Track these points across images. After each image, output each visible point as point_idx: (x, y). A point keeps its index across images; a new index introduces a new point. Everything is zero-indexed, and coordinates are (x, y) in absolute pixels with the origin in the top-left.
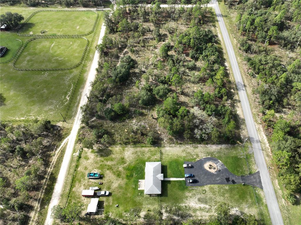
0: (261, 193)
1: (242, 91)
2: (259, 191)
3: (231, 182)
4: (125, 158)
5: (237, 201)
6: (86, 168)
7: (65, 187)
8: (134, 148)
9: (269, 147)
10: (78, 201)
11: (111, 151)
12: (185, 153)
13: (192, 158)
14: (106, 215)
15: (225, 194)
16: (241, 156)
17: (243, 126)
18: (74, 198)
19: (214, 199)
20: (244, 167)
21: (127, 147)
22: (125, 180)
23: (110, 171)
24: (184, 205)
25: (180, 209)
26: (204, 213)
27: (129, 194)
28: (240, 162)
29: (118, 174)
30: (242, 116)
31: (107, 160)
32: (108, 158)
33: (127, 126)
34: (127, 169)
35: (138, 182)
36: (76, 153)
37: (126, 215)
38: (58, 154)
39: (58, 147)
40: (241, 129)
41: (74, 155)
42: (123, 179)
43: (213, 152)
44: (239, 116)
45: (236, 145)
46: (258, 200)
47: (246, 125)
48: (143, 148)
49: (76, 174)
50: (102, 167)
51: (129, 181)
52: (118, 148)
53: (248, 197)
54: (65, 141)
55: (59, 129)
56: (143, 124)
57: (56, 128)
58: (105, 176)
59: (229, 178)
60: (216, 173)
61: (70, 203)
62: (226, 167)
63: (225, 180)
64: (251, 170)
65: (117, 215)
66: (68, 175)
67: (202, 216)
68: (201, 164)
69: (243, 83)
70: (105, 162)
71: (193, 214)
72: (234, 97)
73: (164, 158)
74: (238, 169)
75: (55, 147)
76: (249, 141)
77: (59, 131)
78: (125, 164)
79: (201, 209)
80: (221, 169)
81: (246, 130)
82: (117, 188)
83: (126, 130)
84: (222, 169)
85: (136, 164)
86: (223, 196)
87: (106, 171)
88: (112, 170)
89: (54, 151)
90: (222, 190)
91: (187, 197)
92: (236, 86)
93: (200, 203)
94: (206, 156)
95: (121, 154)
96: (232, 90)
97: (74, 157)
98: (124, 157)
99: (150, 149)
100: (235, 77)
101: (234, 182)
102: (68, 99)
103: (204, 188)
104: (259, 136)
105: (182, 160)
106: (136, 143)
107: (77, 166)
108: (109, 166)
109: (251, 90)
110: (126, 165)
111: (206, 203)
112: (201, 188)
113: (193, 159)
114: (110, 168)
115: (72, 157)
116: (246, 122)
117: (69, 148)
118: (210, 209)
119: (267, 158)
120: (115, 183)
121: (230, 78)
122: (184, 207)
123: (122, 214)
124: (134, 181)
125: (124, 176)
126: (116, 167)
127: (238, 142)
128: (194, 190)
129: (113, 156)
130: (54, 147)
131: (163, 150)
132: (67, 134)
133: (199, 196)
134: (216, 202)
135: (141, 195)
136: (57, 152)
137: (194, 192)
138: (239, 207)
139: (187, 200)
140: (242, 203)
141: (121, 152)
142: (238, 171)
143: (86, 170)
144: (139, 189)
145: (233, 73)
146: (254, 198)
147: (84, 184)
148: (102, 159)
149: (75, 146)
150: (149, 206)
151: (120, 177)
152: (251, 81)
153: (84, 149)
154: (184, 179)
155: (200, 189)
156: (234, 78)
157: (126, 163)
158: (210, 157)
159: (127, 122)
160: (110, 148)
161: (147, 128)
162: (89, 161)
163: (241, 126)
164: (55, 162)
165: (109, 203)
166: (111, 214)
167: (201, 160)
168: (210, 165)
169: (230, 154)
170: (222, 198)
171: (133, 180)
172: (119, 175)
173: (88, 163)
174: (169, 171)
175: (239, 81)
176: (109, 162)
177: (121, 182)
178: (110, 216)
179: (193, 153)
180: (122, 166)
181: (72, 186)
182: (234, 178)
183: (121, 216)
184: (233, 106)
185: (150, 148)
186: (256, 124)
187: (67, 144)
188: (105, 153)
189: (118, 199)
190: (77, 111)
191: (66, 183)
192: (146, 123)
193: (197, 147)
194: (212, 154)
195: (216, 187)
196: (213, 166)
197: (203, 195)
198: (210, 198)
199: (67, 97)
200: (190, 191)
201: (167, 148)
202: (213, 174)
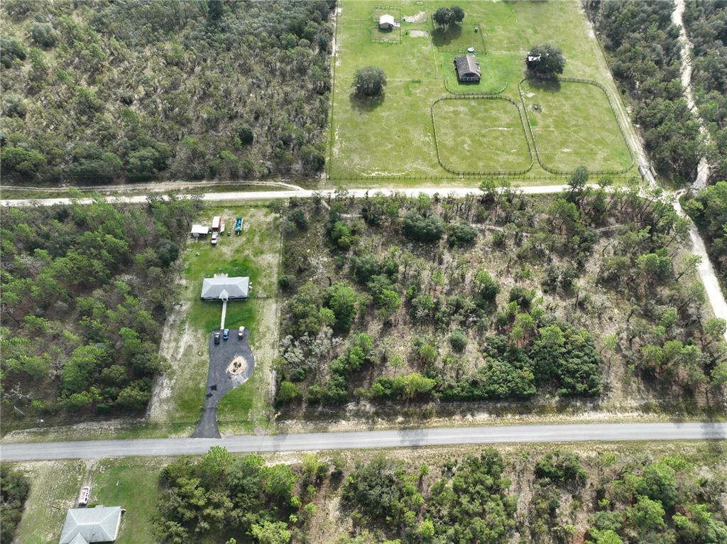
0: (185, 434)
1: (400, 438)
2: (189, 430)
3: (210, 391)
4: (262, 255)
5: (180, 397)
6: (252, 216)
7: (231, 201)
8: (277, 264)
11: (275, 238)
12: (265, 330)
13: (256, 339)
14: (190, 245)
15: (193, 381)
16: (251, 413)
17: (311, 426)
18: (215, 213)
19: (187, 365)
20: (232, 416)
21: (280, 256)
22: (231, 259)
23: (244, 242)
25: (182, 322)
26: (171, 351)
27: (210, 265)
28: (241, 411)
29: (240, 251)
30: (333, 427)
31: (262, 236)
33: (316, 252)
34: (246, 259)
35: (225, 272)
38: (276, 185)
39: (288, 183)
40: (306, 422)
42: (232, 256)
43: (262, 370)
44: (335, 423)
45: (272, 409)
46: (176, 427)
47: (313, 432)
48: (276, 276)
49: (246, 208)
50: (252, 232)
51: (228, 263)
52: (279, 245)
53: (183, 414)
54: (296, 187)
55: (316, 177)
56: (321, 271)
57: (319, 173)
58: (239, 237)
59: (216, 390)
60: (227, 372)
61: (210, 210)
62: (235, 387)
63: (213, 384)
64: (224, 426)
66: (246, 201)
67: (167, 348)
68: (242, 352)
69: (421, 443)
70: (259, 234)
72: (383, 419)
73: (259, 302)
74: (229, 406)
75: (287, 180)
76: (279, 433)
77: (313, 178)
79: (178, 347)
80: (233, 380)
81: (303, 431)
82: (221, 251)
83: (309, 251)
84: (231, 383)
86: (190, 379)
87: (246, 237)
88: (246, 244)
89: (282, 180)
90: (199, 378)
91: (196, 331)
92: (412, 428)
93: (186, 347)
94: (257, 361)
95: (270, 250)
96: (400, 419)
98: (264, 253)
99: (274, 283)
100: (440, 430)
101: (209, 396)
102: (374, 174)
103: (205, 354)
104: (288, 453)
105: (254, 326)
106: (286, 266)
107: (256, 207)
108: (253, 239)
109: (405, 459)
110: (252, 257)
111: (185, 355)
112: (207, 350)
113: (253, 342)
114: (248, 241)
116: (319, 435)
117: (284, 194)
118: (176, 359)
120: (228, 249)
121: (436, 419)
122: (184, 328)
124: (226, 269)
125: (236, 258)
126: (249, 247)
127: (279, 414)
128: (205, 340)
129: (267, 242)
131: (270, 301)
132: (307, 187)
133: (195, 346)
134: (183, 368)
136: (280, 183)
137: (202, 340)
138: (172, 397)
139: (193, 331)
140: (175, 403)
141: (273, 249)
142: (225, 405)
144: (215, 275)
145: (453, 426)
148: (264, 230)
149: (288, 198)
150: (192, 288)
151: (234, 253)
152: (434, 465)
154: (222, 328)
155: (206, 348)
156: (436, 427)
157: (254, 256)
158: (255, 366)
159: (324, 250)
160: (279, 236)
161: (313, 277)
162: (262, 217)
164: (265, 185)
165: (204, 246)
167: (251, 352)
168: (240, 365)
169: (257, 397)
170: (188, 376)
171: (229, 267)
172: (237, 251)
173: (260, 217)
174: (236, 309)
175: (429, 437)
176: (258, 238)
178: (187, 249)
179: (263, 341)
180: (250, 254)
181: (230, 208)
182: (215, 397)
183: (185, 260)
184: (358, 414)
186: (315, 452)
187: (291, 190)
189: (206, 254)
191: (236, 200)
192: (322, 275)
193: (273, 348)
194: (260, 369)
195: (206, 370)
196: (239, 369)
197: (196, 352)
198: (190, 361)
199: (377, 173)
200: (204, 335)
201: (274, 306)
202: (225, 369)
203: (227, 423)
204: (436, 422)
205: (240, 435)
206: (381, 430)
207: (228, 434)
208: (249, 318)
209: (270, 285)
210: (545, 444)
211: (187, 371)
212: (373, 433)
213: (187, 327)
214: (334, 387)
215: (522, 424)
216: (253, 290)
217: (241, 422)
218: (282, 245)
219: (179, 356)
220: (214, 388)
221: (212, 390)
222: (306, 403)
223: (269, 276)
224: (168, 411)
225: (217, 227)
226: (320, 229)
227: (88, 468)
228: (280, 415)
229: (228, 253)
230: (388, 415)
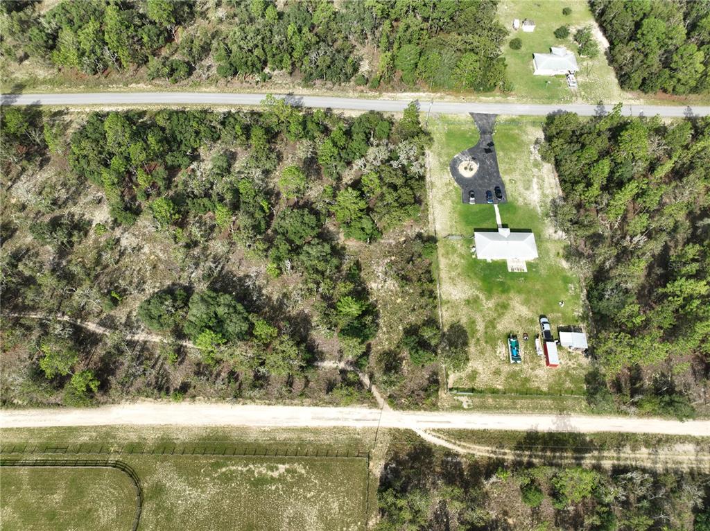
0: (504, 117)
1: (302, 101)
2: (501, 119)
3: (492, 148)
4: (467, 298)
5: (520, 145)
6: (497, 372)
7: (542, 410)
8: (443, 283)
9: (426, 93)
10: (565, 376)
11: (452, 326)
12: (443, 201)
13: (454, 193)
14: (579, 322)
15: (511, 157)
16: (445, 129)
18: (562, 384)
19: (523, 172)
20: (463, 129)
21: (440, 295)
22: (511, 295)
23: (499, 323)
24: (539, 209)
25: (546, 214)
26: (546, 185)
27: (538, 287)
28: (455, 132)
29: (501, 307)
31: (474, 331)
32: (469, 330)
33: (388, 298)
34: (489, 292)
35: (513, 273)
36: (462, 402)
37: (573, 289)
38: (468, 445)
39: (448, 453)
41: (469, 405)
42: (511, 299)
43: (440, 163)
46: (514, 122)
47: (384, 112)
48: (441, 266)
49: (511, 390)
50: (491, 340)
51: (513, 288)
52: (444, 313)
53: (511, 132)
54: (430, 439)
55: (394, 465)
56: (380, 269)
57: (389, 476)
58: (508, 331)
59: (485, 149)
60: (478, 164)
61: (572, 391)
62: (466, 150)
63: (489, 154)
64: (468, 121)
65: (576, 303)
66: (515, 408)
69: (284, 96)
70: (478, 335)
71: (551, 198)
74: (468, 136)
75: (450, 459)
77: (399, 463)
78: (478, 298)
79: (541, 188)
80: (470, 157)
81: (393, 114)
82: (529, 308)
83: (399, 300)
84: (471, 155)
85: (477, 277)
86: (515, 160)
87: (498, 331)
88: (494, 319)
89: (459, 459)
90: (506, 160)
91: (526, 204)
93: (531, 188)
94: (448, 172)
95: (457, 307)
97: (471, 404)
98: (465, 300)
99: (442, 256)
101: (491, 144)
102: (282, 468)
103: (507, 182)
106: (429, 277)
107: (494, 392)
108: (486, 327)
109: (301, 89)
110: (481, 296)
111: (530, 181)
113: (456, 190)
114: (491, 324)
115: (473, 408)
117: (449, 422)
118: (538, 177)
119: (446, 100)
120: (520, 311)
122: (542, 208)
123: (572, 296)
124: (512, 279)
125: (504, 296)
126: (489, 313)
128: (512, 194)
129: (464, 321)
130: (448, 462)
131: (444, 234)
132: (410, 435)
133: (521, 189)
134: (526, 169)
135: (535, 268)
136: (461, 451)
137: (515, 194)
138: (527, 145)
139: (530, 204)
140: (522, 141)
141: (452, 307)
142: (472, 136)
143: (500, 372)
144: (526, 271)
146: (511, 126)
147: (530, 371)
148: (472, 342)
149: (443, 410)
150: (552, 255)
151: (508, 304)
152: (277, 83)
153: (450, 386)
154: (496, 206)
155: (508, 186)
157: (477, 295)
158: (449, 168)
159: (376, 301)
160: (445, 330)
161: (391, 260)
162: (480, 369)
164: (489, 448)
165: (558, 318)
166: (576, 314)
167: (456, 180)
168: (466, 169)
169: (442, 142)
170: (518, 161)
171: (509, 282)
172: (504, 307)
173: (484, 369)
176: (478, 327)
177: (517, 302)
178: (581, 315)
179: (445, 190)
180: (485, 301)
181: (538, 393)
182: (485, 143)
183: (577, 297)
185: (440, 256)
187: (439, 431)
188: (458, 337)
189: (549, 304)
190: (334, 427)
192: (378, 263)
193: (432, 183)
194: (443, 165)
195: (501, 167)
197: (518, 183)
198: (523, 175)
199: (275, 474)
200: (515, 199)
201: (438, 227)
205: (452, 114)
207: (464, 115)
209: (448, 254)
210: (172, 91)
211: (522, 166)
215: (186, 104)
216: (468, 247)
218: (440, 313)
219: (535, 180)
220: (487, 151)
223: (451, 266)
224: (527, 134)
225: (548, 344)
226: (383, 340)
227: (580, 99)
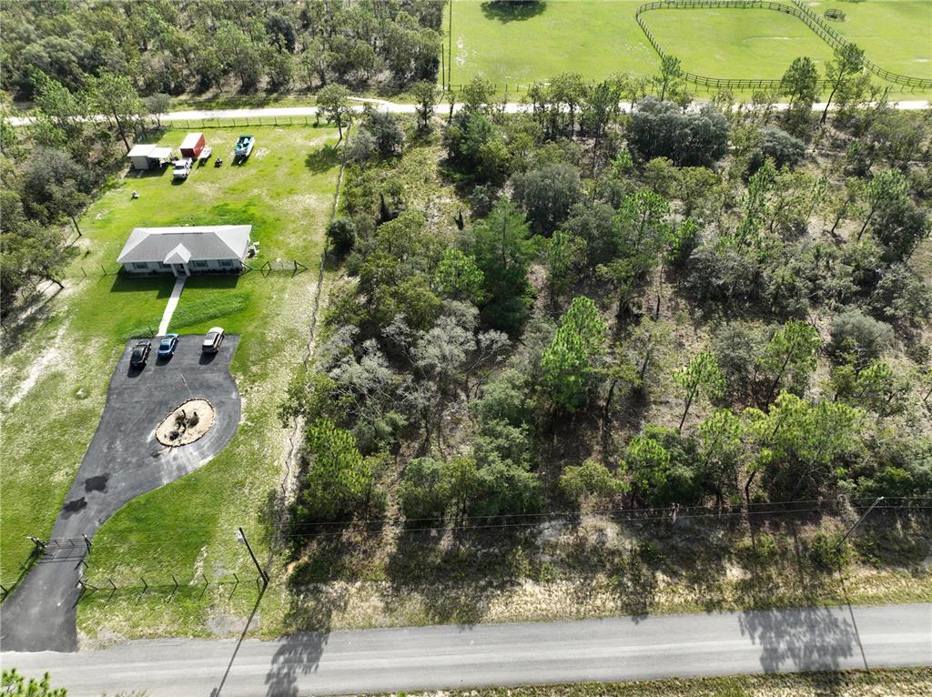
3: (81, 494)
8: (327, 211)
11: (327, 170)
12: (282, 337)
13: (253, 358)
15: (36, 463)
16: (206, 560)
17: (415, 602)
19: (31, 423)
20: (137, 569)
21: (336, 196)
23: (252, 176)
25: (53, 321)
27: (161, 213)
28: (172, 554)
29: (238, 190)
30: (497, 608)
34: (250, 204)
40: (397, 590)
42: (218, 199)
43: (261, 435)
44: (502, 587)
47: (421, 624)
48: (323, 230)
50: (273, 162)
51: (205, 210)
52: (335, 180)
59: (102, 487)
60: (150, 438)
62: (165, 482)
63: (98, 473)
64: (101, 606)
68: (209, 387)
72: (673, 574)
74: (133, 539)
80: (163, 461)
81: (383, 619)
84: (158, 469)
86: (26, 460)
87: (258, 168)
88: (257, 178)
90: (56, 456)
91: (85, 340)
94: (249, 410)
95: (312, 187)
96: (735, 572)
98: (296, 194)
100: (894, 612)
101: (74, 507)
103: (95, 393)
105: (251, 329)
110: (267, 199)
111: (34, 396)
112: (102, 384)
113: (243, 365)
114: (264, 174)
116: (450, 632)
122: (52, 334)
125: (227, 201)
126: (262, 183)
127: (304, 560)
128: (106, 361)
129: (305, 176)
131: (303, 277)
133: (72, 375)
137: (96, 362)
141: (319, 187)
142: (121, 536)
148: (301, 158)
151: (225, 193)
154: (162, 331)
155: (101, 381)
156: (877, 600)
157: (273, 199)
158: (241, 423)
160: (337, 166)
162: (300, 140)
163: (417, 596)
167: (232, 389)
168: (194, 422)
169: (232, 509)
172: (233, 190)
173: (295, 140)
174: (208, 293)
176: (287, 170)
177: (208, 196)
179: (272, 363)
180: (263, 194)
182: (92, 510)
184: (583, 561)
188: (320, 161)
189: (156, 196)
194: (255, 430)
195: (86, 435)
196: (190, 431)
197: (69, 389)
198: (43, 411)
200: (105, 351)
201: (312, 288)
202: (146, 430)
203: (113, 595)
204: (868, 580)
205: (151, 636)
206: (673, 610)
207: (106, 634)
208: (240, 310)
209: (305, 248)
212: (649, 624)
213: (61, 332)
214: (494, 456)
216: (262, 256)
217: (164, 590)
218: (341, 180)
219: (15, 400)
220: (98, 484)
221: (89, 489)
222: (396, 523)
223: (305, 232)
225: (193, 148)
226: (433, 154)
228: (307, 565)
229: (210, 193)
230: (687, 560)
